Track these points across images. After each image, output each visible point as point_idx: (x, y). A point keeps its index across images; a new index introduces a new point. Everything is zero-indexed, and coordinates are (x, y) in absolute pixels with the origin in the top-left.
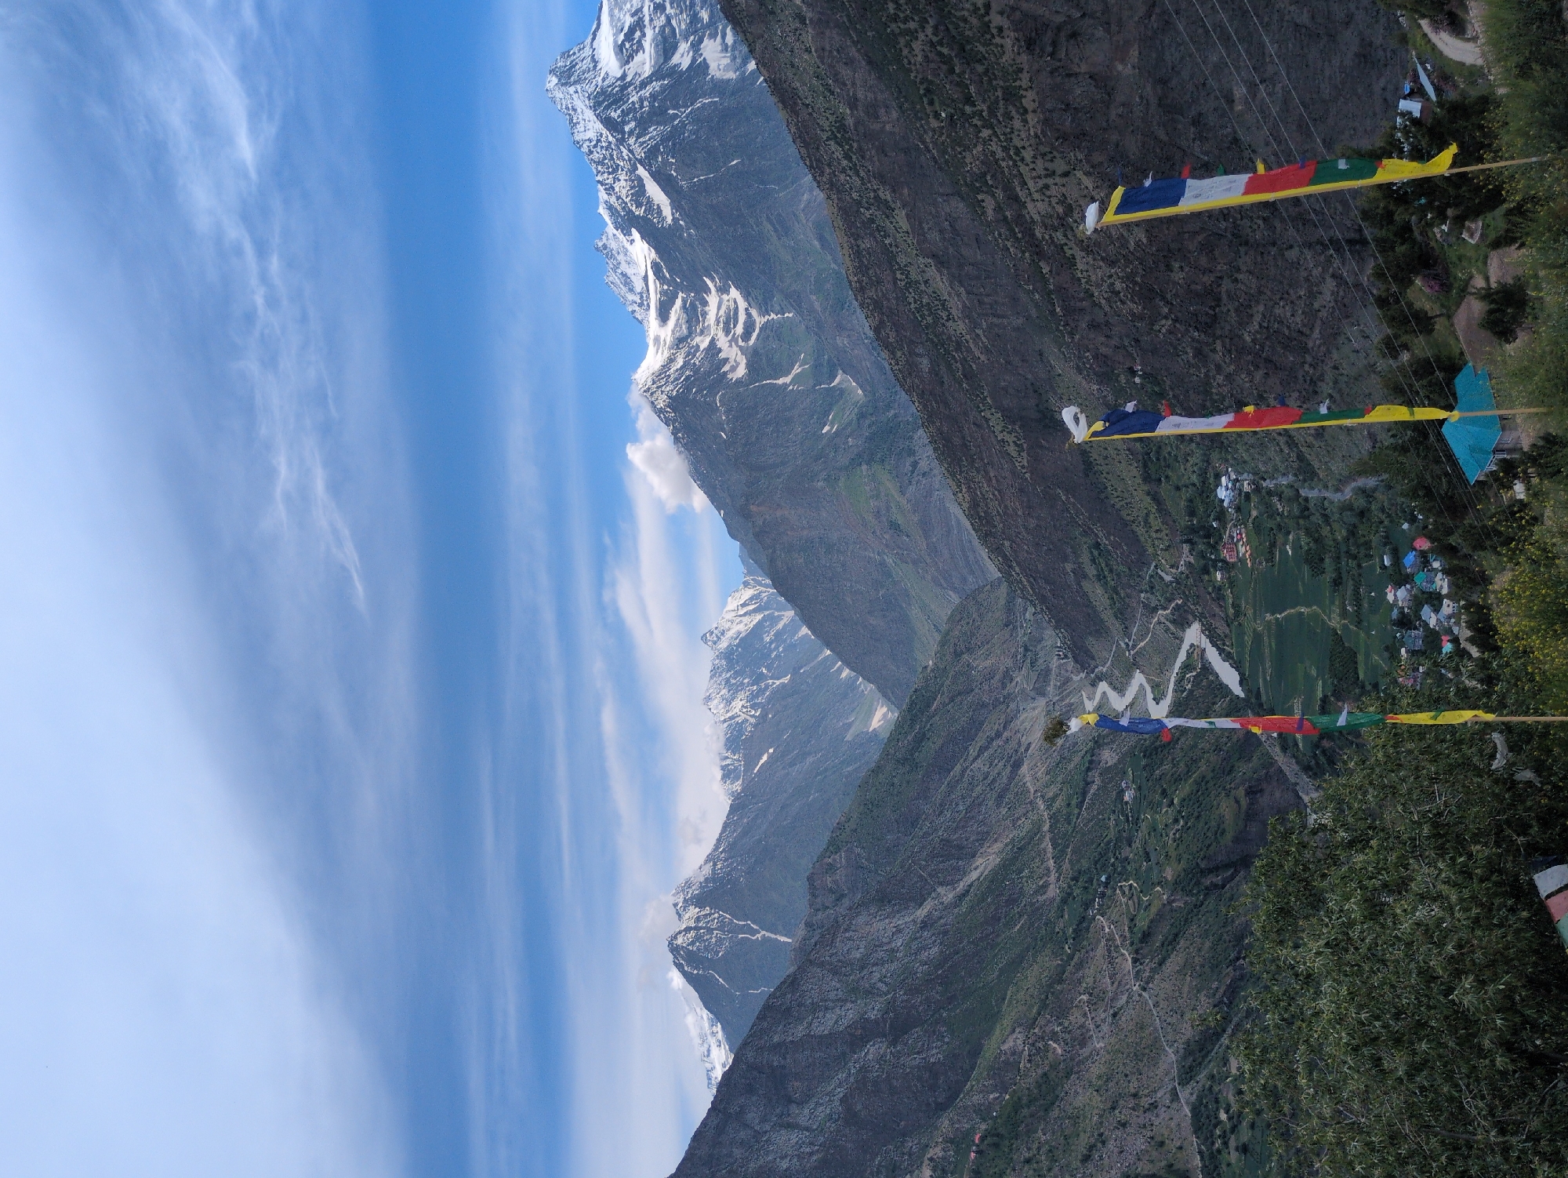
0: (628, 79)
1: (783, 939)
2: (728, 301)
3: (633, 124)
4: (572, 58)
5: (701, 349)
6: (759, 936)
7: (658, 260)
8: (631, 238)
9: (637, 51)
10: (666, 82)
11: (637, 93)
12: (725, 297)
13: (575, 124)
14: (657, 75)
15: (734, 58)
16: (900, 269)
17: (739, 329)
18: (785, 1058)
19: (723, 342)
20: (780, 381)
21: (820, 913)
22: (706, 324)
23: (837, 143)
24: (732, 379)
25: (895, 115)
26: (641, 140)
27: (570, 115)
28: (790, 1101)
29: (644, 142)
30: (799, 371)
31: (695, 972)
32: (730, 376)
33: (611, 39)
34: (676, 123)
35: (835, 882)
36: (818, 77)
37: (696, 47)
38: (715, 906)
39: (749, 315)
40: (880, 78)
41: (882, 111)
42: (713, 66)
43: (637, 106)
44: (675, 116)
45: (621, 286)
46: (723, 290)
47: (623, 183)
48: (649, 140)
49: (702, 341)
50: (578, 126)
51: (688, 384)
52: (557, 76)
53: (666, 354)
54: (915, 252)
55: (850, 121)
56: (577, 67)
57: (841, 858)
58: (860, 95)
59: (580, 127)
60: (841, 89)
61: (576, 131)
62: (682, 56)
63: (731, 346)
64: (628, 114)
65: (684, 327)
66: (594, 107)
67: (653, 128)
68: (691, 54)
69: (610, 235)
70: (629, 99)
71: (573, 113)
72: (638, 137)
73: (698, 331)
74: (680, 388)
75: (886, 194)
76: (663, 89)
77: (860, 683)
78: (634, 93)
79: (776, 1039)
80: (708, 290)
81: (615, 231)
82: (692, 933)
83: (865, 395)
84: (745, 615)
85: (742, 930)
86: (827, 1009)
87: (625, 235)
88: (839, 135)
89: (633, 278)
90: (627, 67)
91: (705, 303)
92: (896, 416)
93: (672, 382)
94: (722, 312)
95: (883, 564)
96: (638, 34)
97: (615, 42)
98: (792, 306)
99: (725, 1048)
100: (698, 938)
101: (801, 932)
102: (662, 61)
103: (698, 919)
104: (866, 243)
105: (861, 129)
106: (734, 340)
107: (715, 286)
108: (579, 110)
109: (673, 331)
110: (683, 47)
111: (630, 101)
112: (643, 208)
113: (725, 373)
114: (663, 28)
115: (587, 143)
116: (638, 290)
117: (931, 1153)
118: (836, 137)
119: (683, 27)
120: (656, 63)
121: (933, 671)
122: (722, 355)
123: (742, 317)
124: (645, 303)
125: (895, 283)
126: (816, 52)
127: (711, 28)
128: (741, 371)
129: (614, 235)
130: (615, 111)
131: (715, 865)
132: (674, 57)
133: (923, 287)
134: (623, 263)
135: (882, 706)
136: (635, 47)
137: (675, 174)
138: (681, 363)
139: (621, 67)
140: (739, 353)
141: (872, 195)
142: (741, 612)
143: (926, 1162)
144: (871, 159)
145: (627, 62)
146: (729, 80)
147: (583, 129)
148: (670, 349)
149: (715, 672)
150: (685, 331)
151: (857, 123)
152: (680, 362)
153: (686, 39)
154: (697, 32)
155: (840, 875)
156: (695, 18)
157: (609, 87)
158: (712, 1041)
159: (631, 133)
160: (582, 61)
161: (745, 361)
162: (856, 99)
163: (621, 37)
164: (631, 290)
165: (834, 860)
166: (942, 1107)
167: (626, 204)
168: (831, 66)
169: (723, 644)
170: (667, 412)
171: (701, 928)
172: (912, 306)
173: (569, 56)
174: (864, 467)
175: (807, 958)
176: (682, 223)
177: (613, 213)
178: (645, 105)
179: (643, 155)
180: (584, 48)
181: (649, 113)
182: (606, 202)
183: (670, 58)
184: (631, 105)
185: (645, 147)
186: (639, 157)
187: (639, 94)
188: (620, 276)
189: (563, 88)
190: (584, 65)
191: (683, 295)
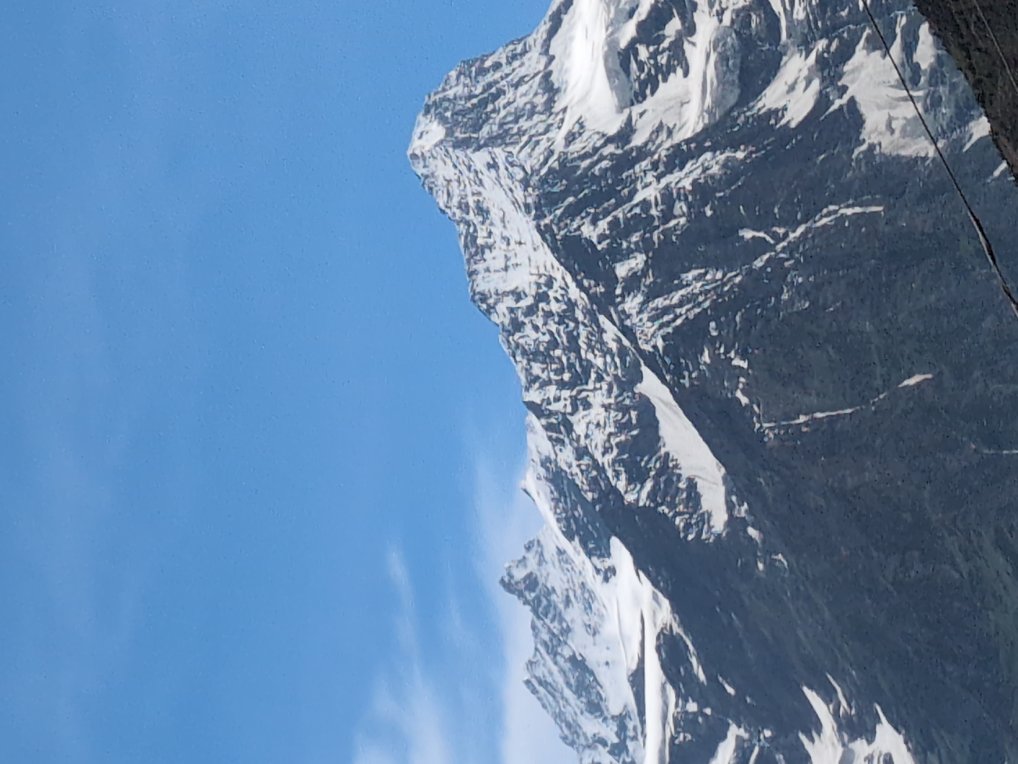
0: (638, 140)
3: (638, 261)
4: (489, 78)
7: (677, 630)
8: (608, 563)
9: (669, 70)
10: (740, 155)
11: (658, 178)
12: (861, 747)
13: (482, 249)
14: (716, 134)
15: (934, 103)
26: (660, 302)
27: (468, 224)
29: (666, 310)
33: (600, 36)
34: (758, 263)
37: (831, 68)
43: (654, 212)
44: (759, 246)
45: (568, 693)
46: (856, 728)
47: (597, 413)
48: (681, 304)
50: (488, 255)
52: (443, 120)
56: (502, 101)
59: (495, 259)
61: (480, 267)
62: (792, 88)
64: (627, 235)
66: (538, 207)
67: (695, 272)
68: (816, 84)
69: (550, 552)
70: (633, 192)
71: (476, 220)
72: (650, 296)
76: (732, 170)
78: (650, 178)
80: (812, 725)
81: (564, 543)
87: (589, 554)
89: (603, 675)
90: (637, 109)
96: (674, 26)
97: (611, 43)
102: (732, 99)
107: (836, 714)
108: (495, 215)
111: (638, 198)
112: (649, 485)
114: (744, 16)
115: (510, 302)
116: (615, 708)
119: (799, 13)
120: (717, 103)
124: (631, 746)
129: (561, 552)
130: (594, 222)
132: (768, 91)
134: (579, 630)
136: (663, 60)
137: (744, 400)
139: (621, 109)
145: (640, 97)
146: (915, 161)
147: (501, 263)
153: (806, 45)
157: (583, 157)
159: (633, 282)
160: (516, 86)
163: (629, 31)
164: (595, 708)
167: (601, 469)
173: (482, 71)
176: (752, 532)
177: (561, 493)
178: (677, 211)
179: (660, 344)
180: (524, 52)
181: (686, 233)
182: (546, 462)
183: (757, 93)
184: (637, 210)
185: (668, 324)
186: (648, 348)
187: (664, 182)
188: (567, 666)
189: (459, 152)
190: (520, 98)
191: (742, 732)
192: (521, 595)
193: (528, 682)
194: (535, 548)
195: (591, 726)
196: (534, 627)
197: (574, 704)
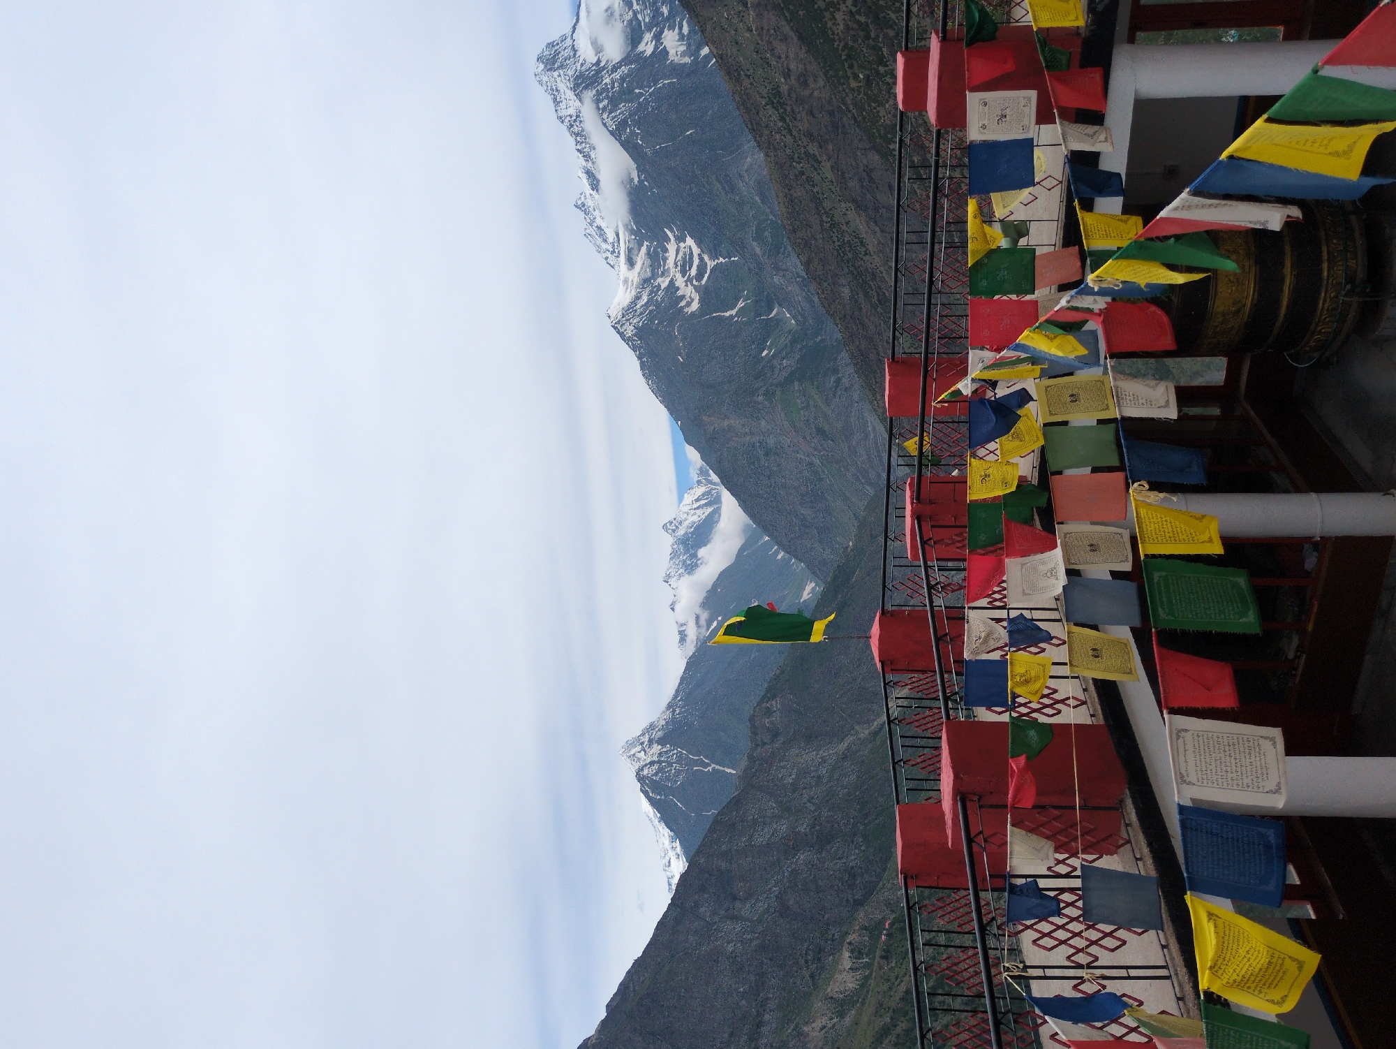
0: (602, 64)
1: (729, 771)
2: (685, 247)
3: (606, 102)
4: (556, 48)
5: (662, 288)
6: (710, 768)
10: (633, 66)
11: (609, 76)
12: (682, 245)
14: (626, 61)
15: (689, 46)
16: (826, 213)
17: (694, 272)
18: (731, 863)
19: (680, 282)
20: (727, 314)
21: (759, 749)
22: (666, 268)
23: (773, 107)
24: (687, 313)
25: (821, 82)
26: (613, 114)
27: (554, 95)
28: (735, 898)
29: (615, 117)
30: (743, 305)
31: (658, 797)
32: (686, 310)
33: (588, 32)
34: (641, 100)
35: (772, 722)
36: (757, 52)
37: (658, 37)
38: (675, 745)
39: (701, 259)
40: (808, 51)
41: (811, 79)
42: (672, 52)
43: (609, 86)
44: (641, 95)
45: (596, 237)
46: (681, 239)
48: (619, 115)
49: (664, 282)
51: (652, 316)
52: (543, 62)
53: (634, 293)
54: (838, 198)
55: (784, 88)
56: (560, 55)
57: (776, 704)
58: (793, 66)
59: (563, 105)
60: (778, 62)
61: (559, 108)
62: (647, 44)
63: (687, 285)
64: (601, 94)
65: (648, 270)
66: (574, 87)
67: (623, 104)
68: (654, 42)
69: (588, 195)
70: (603, 80)
72: (610, 113)
73: (660, 273)
74: (645, 321)
75: (813, 149)
76: (631, 72)
77: (793, 563)
78: (607, 76)
79: (724, 848)
80: (668, 240)
81: (591, 192)
82: (656, 766)
83: (797, 325)
84: (698, 508)
85: (696, 763)
86: (765, 824)
88: (775, 101)
89: (606, 230)
90: (601, 54)
91: (666, 250)
92: (822, 341)
93: (638, 316)
94: (679, 257)
95: (811, 464)
98: (737, 251)
99: (683, 860)
100: (660, 770)
101: (744, 763)
102: (630, 48)
103: (660, 755)
104: (798, 192)
105: (794, 96)
106: (689, 280)
107: (675, 236)
108: (562, 91)
109: (639, 273)
110: (648, 36)
111: (604, 82)
113: (682, 308)
114: (630, 22)
115: (568, 118)
116: (611, 240)
117: (850, 938)
118: (773, 103)
119: (647, 20)
120: (624, 51)
121: (852, 550)
122: (680, 293)
123: (696, 262)
124: (616, 250)
125: (822, 226)
126: (756, 31)
127: (670, 22)
128: (695, 306)
129: (591, 195)
130: (592, 90)
131: (674, 711)
132: (640, 45)
133: (844, 227)
134: (598, 218)
135: (811, 582)
137: (641, 143)
138: (646, 300)
139: (596, 55)
140: (693, 291)
141: (803, 150)
142: (696, 505)
143: (846, 946)
144: (801, 120)
146: (685, 64)
147: (565, 107)
148: (636, 288)
149: (674, 555)
150: (649, 274)
151: (790, 90)
152: (645, 298)
153: (650, 31)
154: (658, 24)
155: (776, 717)
156: (656, 13)
157: (586, 71)
158: (672, 854)
159: (605, 108)
160: (564, 50)
161: (698, 297)
162: (789, 70)
164: (605, 241)
165: (772, 705)
166: (859, 903)
168: (769, 42)
169: (681, 532)
170: (634, 340)
171: (663, 762)
172: (837, 244)
173: (553, 46)
174: (796, 384)
175: (749, 782)
176: (645, 183)
177: (589, 177)
178: (616, 86)
179: (614, 127)
180: (565, 39)
181: (619, 92)
182: (584, 168)
183: (637, 47)
184: (604, 86)
185: (616, 121)
186: (611, 129)
187: (611, 77)
188: (596, 229)
189: (549, 72)
190: (566, 53)
191: (648, 243)
192: (580, 209)
193: (585, 235)
194: (584, 194)
195: (604, 246)
196: (585, 218)
197: (599, 240)
